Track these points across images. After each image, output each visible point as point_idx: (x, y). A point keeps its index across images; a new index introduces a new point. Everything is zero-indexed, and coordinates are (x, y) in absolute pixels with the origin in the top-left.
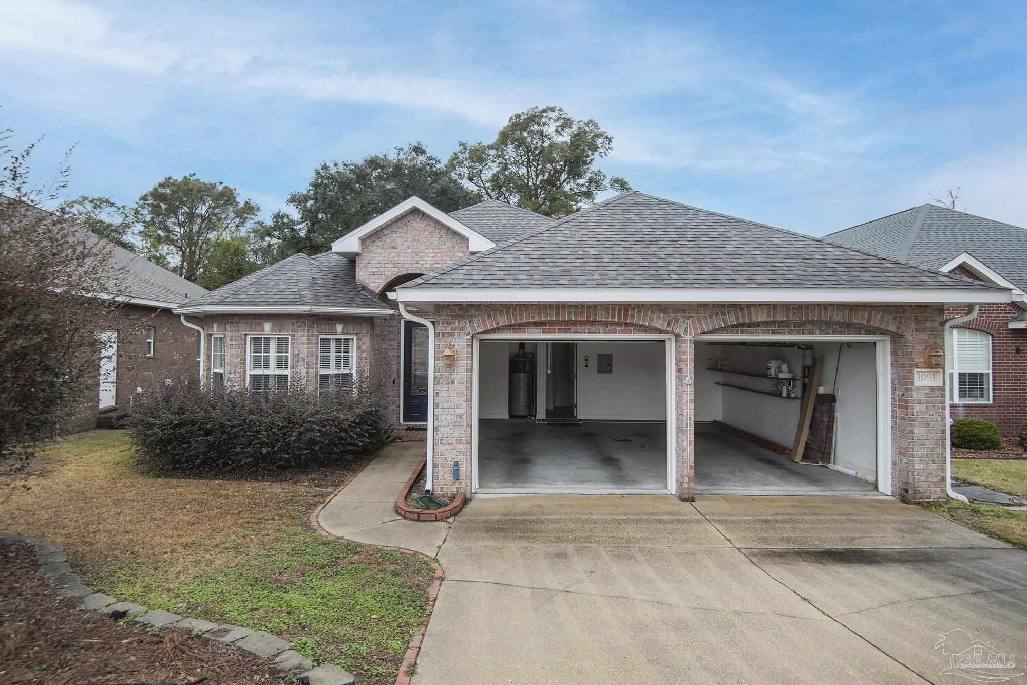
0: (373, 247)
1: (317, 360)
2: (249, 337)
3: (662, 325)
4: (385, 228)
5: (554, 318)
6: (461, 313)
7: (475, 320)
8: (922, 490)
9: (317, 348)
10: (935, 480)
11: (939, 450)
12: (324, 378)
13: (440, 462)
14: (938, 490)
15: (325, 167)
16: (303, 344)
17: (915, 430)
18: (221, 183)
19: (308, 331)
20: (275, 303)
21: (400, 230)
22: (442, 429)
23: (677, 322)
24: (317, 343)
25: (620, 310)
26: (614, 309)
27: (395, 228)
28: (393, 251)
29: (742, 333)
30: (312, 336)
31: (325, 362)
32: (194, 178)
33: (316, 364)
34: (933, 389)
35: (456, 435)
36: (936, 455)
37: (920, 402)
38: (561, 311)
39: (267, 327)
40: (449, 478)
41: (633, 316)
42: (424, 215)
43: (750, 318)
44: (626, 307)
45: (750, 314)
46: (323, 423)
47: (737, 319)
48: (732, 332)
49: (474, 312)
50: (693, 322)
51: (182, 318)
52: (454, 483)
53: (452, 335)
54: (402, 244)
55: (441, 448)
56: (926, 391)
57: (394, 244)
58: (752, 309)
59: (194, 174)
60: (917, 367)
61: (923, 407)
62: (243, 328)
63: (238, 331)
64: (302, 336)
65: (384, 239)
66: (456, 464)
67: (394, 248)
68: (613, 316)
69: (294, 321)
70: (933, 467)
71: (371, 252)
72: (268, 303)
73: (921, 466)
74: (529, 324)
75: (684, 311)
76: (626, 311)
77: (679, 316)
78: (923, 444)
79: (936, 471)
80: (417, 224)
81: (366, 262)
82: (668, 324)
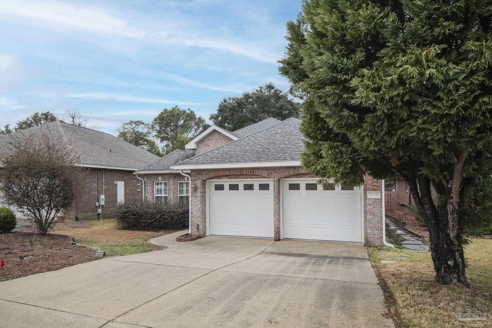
0: (201, 146)
1: (177, 190)
2: (155, 182)
3: (266, 175)
4: (205, 138)
5: (228, 174)
6: (199, 173)
7: (203, 175)
8: (371, 241)
9: (177, 186)
10: (377, 237)
11: (379, 225)
12: (181, 197)
13: (193, 224)
14: (379, 241)
15: (225, 101)
16: (172, 185)
17: (368, 216)
18: (189, 109)
19: (173, 180)
20: (161, 170)
21: (210, 138)
22: (194, 213)
23: (272, 174)
24: (177, 184)
25: (251, 170)
26: (249, 170)
27: (208, 138)
28: (208, 147)
29: (300, 177)
30: (175, 181)
31: (181, 191)
32: (177, 108)
33: (177, 192)
34: (376, 199)
35: (198, 215)
36: (377, 227)
37: (370, 205)
38: (231, 171)
39: (160, 178)
40: (196, 230)
41: (256, 172)
42: (219, 133)
43: (299, 172)
44: (253, 169)
45: (299, 170)
46: (168, 213)
47: (294, 172)
48: (296, 177)
49: (203, 172)
50: (277, 174)
51: (137, 176)
52: (197, 232)
53: (196, 180)
54: (211, 144)
55: (194, 219)
56: (373, 200)
57: (208, 144)
58: (299, 168)
59: (177, 106)
60: (369, 190)
61: (372, 207)
62: (153, 179)
63: (151, 180)
64: (171, 182)
65: (205, 142)
66: (198, 225)
67: (208, 146)
68: (249, 173)
69: (168, 176)
70: (376, 232)
71: (200, 148)
72: (158, 170)
73: (371, 231)
74: (223, 176)
75: (274, 170)
76: (253, 170)
77: (272, 172)
78: (371, 222)
79: (377, 233)
80: (216, 136)
81: (198, 152)
82: (268, 175)
